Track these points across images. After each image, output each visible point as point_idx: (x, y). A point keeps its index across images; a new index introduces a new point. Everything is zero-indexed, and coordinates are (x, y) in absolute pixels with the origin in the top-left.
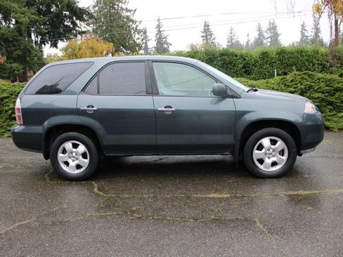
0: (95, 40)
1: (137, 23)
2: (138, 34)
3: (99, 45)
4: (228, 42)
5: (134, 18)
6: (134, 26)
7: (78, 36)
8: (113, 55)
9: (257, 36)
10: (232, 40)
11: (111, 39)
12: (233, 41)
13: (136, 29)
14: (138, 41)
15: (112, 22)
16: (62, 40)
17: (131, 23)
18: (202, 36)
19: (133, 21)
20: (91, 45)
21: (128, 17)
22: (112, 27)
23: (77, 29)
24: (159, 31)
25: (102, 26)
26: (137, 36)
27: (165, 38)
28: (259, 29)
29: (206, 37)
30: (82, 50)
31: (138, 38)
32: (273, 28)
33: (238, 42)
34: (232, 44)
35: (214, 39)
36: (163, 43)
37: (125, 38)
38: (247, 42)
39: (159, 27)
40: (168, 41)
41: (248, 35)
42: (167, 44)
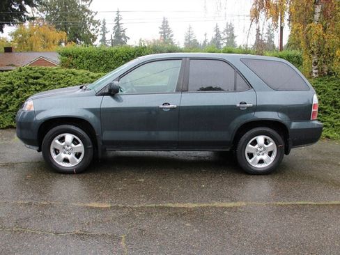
0: (47, 28)
1: (93, 14)
2: (93, 25)
3: (51, 33)
4: (186, 40)
5: (90, 9)
6: (90, 16)
7: (27, 21)
8: (66, 44)
9: (214, 37)
10: (190, 37)
11: (64, 28)
12: (191, 39)
13: (91, 20)
14: (92, 32)
15: (66, 10)
16: (9, 24)
17: (87, 13)
18: (160, 33)
19: (88, 11)
20: (42, 32)
21: (83, 7)
22: (66, 15)
23: (26, 14)
24: (118, 24)
25: (56, 14)
26: (92, 27)
27: (123, 31)
28: (217, 30)
29: (164, 33)
30: (33, 37)
31: (93, 30)
32: (230, 30)
33: (196, 40)
34: (190, 42)
35: (172, 36)
36: (121, 37)
37: (80, 28)
38: (205, 42)
39: (117, 19)
40: (126, 35)
41: (206, 35)
42: (125, 37)
